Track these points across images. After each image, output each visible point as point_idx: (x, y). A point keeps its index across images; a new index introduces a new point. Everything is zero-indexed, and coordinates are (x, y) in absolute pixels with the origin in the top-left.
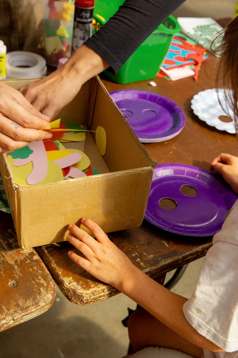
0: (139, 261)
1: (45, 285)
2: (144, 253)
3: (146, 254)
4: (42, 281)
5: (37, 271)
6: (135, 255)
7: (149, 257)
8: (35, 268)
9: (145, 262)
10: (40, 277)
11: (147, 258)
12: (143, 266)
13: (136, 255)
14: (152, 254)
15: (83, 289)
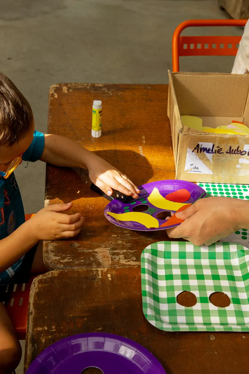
0: (44, 328)
1: (62, 261)
2: (51, 337)
3: (48, 338)
4: (66, 260)
5: (78, 261)
6: (53, 328)
7: (43, 338)
8: (82, 261)
9: (40, 333)
10: (71, 260)
11: (43, 336)
12: (36, 329)
13: (53, 330)
14: (45, 342)
15: (40, 279)
